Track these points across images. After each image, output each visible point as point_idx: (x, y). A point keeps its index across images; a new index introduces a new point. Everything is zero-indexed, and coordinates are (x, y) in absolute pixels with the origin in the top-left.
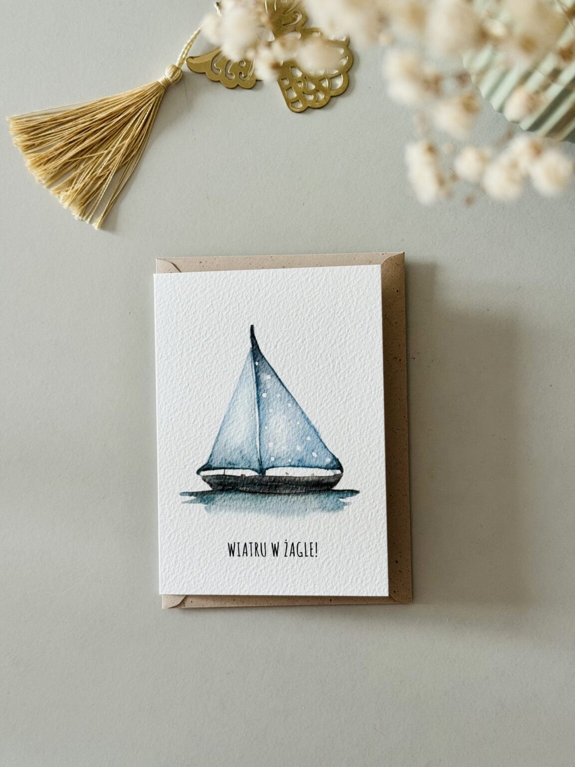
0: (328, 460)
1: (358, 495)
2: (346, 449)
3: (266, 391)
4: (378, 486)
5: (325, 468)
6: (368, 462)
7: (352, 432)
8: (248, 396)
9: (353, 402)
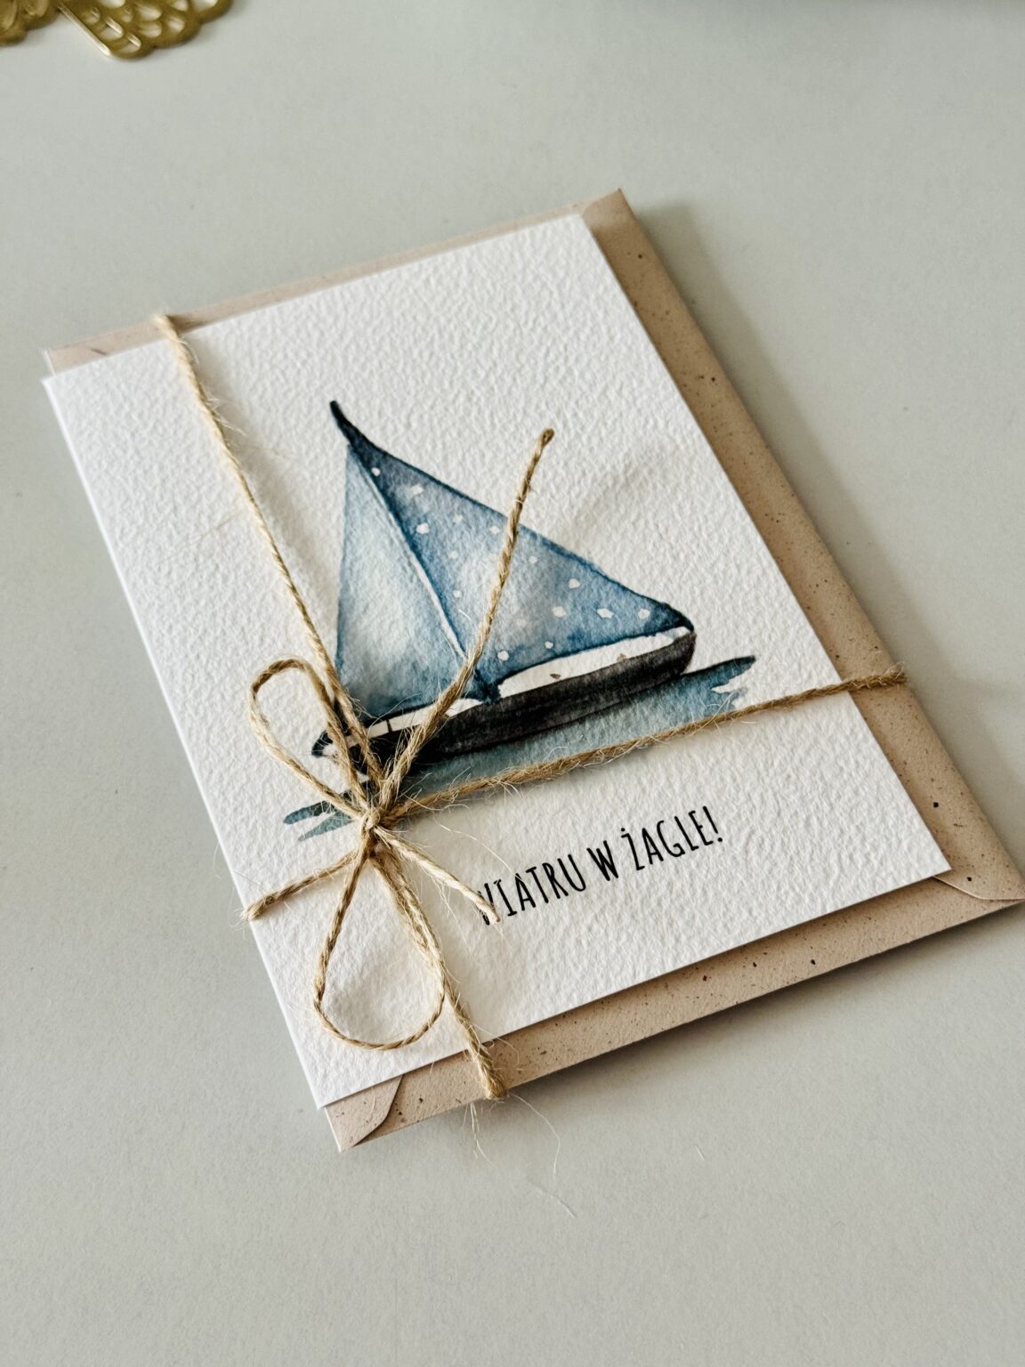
0: (645, 614)
1: (754, 667)
2: (677, 577)
3: (422, 519)
4: (792, 632)
5: (646, 634)
6: (742, 589)
7: (672, 540)
8: (383, 543)
9: (645, 480)
